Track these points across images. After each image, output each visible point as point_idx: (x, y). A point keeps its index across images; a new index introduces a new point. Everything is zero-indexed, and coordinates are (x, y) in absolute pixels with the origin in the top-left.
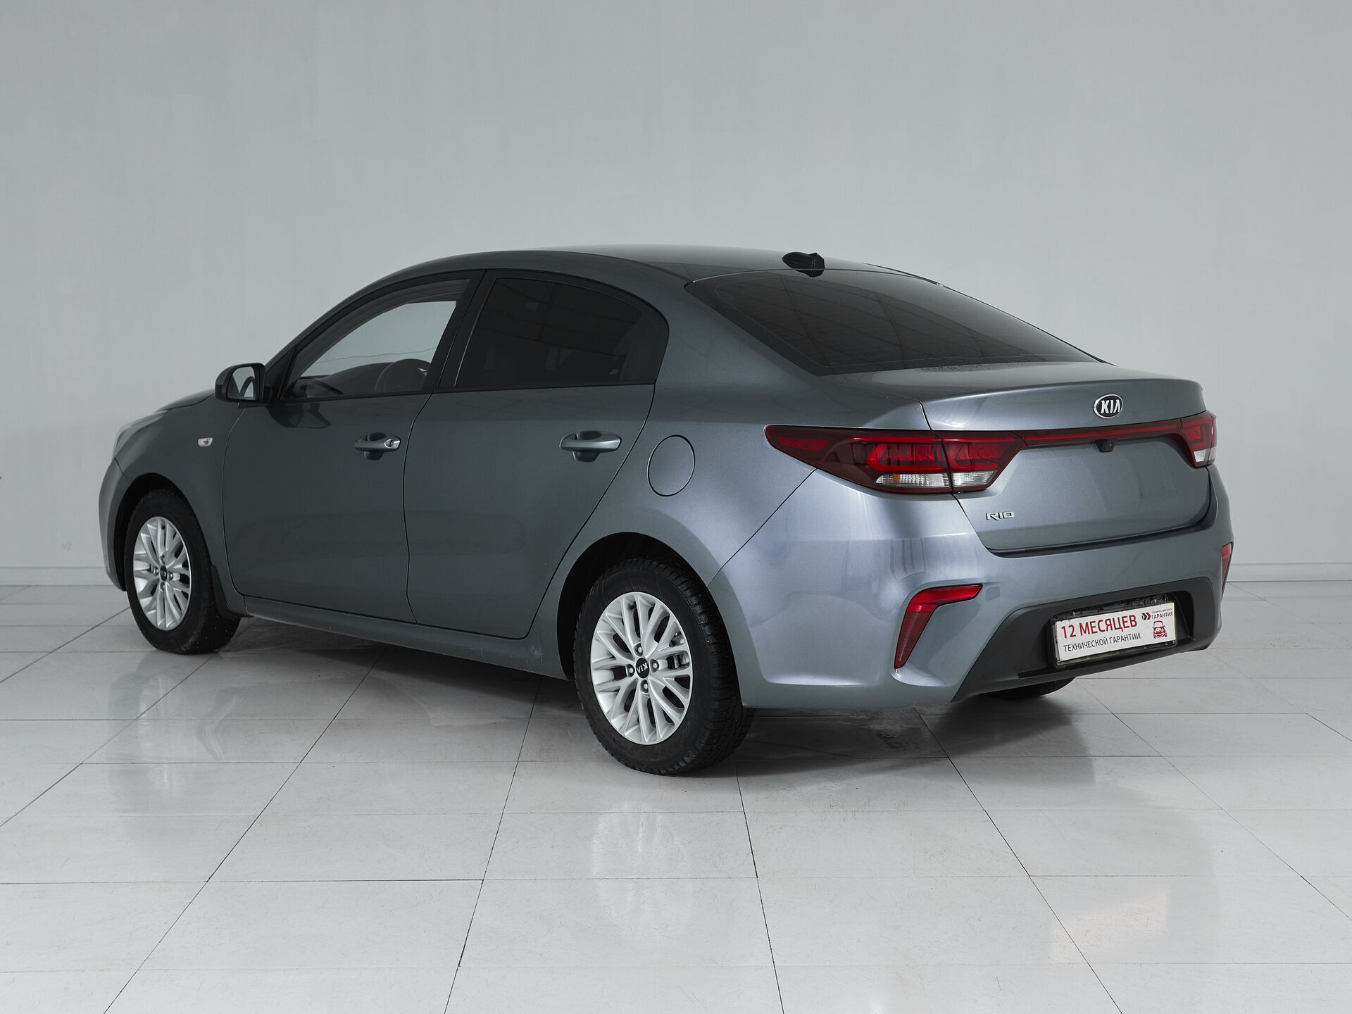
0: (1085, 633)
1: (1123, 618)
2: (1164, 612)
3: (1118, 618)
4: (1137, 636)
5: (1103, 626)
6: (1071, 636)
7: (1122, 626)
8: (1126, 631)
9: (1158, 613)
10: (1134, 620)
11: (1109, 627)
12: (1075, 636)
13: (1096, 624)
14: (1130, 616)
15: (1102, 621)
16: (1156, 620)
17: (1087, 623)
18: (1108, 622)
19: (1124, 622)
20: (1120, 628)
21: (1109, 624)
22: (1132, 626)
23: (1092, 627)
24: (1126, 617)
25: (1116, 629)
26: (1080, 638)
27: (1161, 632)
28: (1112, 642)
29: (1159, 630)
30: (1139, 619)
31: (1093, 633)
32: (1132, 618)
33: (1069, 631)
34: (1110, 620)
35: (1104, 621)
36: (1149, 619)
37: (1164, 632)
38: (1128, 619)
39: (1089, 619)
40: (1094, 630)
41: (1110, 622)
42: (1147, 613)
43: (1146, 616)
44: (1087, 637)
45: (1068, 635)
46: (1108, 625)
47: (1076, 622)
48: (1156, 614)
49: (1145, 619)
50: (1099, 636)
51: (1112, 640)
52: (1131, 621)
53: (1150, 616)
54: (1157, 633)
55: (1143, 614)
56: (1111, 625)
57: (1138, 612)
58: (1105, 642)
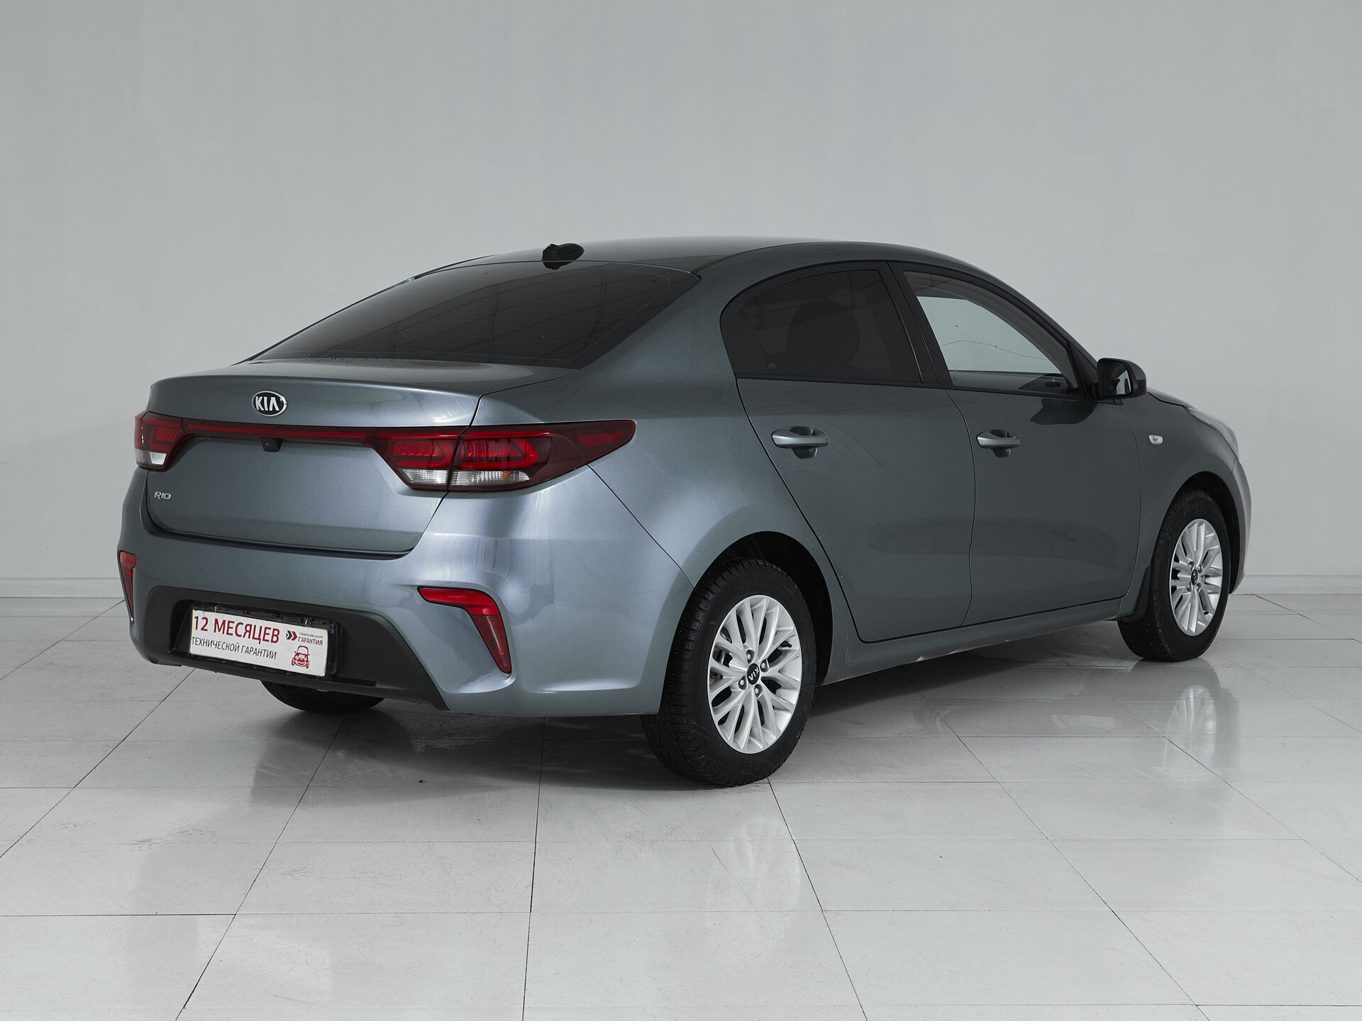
0: (219, 630)
1: (266, 628)
2: (311, 638)
3: (261, 627)
4: (272, 655)
5: (241, 630)
6: (202, 629)
7: (262, 637)
8: (264, 645)
9: (306, 637)
10: (277, 636)
11: (248, 633)
12: (206, 630)
13: (233, 625)
14: (274, 630)
15: (242, 624)
16: (303, 644)
17: (224, 622)
18: (248, 628)
19: (265, 634)
20: (259, 639)
21: (249, 630)
22: (272, 641)
23: (229, 627)
24: (270, 629)
25: (253, 638)
26: (210, 635)
27: (303, 661)
28: (244, 651)
29: (302, 657)
30: (283, 636)
31: (228, 633)
32: (276, 633)
33: (202, 623)
34: (251, 626)
35: (244, 625)
36: (293, 639)
37: (307, 661)
38: (270, 632)
39: (228, 617)
40: (230, 631)
41: (251, 629)
42: (294, 633)
43: (292, 636)
44: (219, 637)
45: (200, 626)
46: (247, 631)
47: (212, 616)
48: (304, 637)
49: (289, 638)
50: (233, 640)
51: (245, 649)
52: (273, 635)
53: (295, 637)
54: (299, 660)
55: (289, 632)
56: (250, 632)
57: (284, 628)
58: (236, 648)
